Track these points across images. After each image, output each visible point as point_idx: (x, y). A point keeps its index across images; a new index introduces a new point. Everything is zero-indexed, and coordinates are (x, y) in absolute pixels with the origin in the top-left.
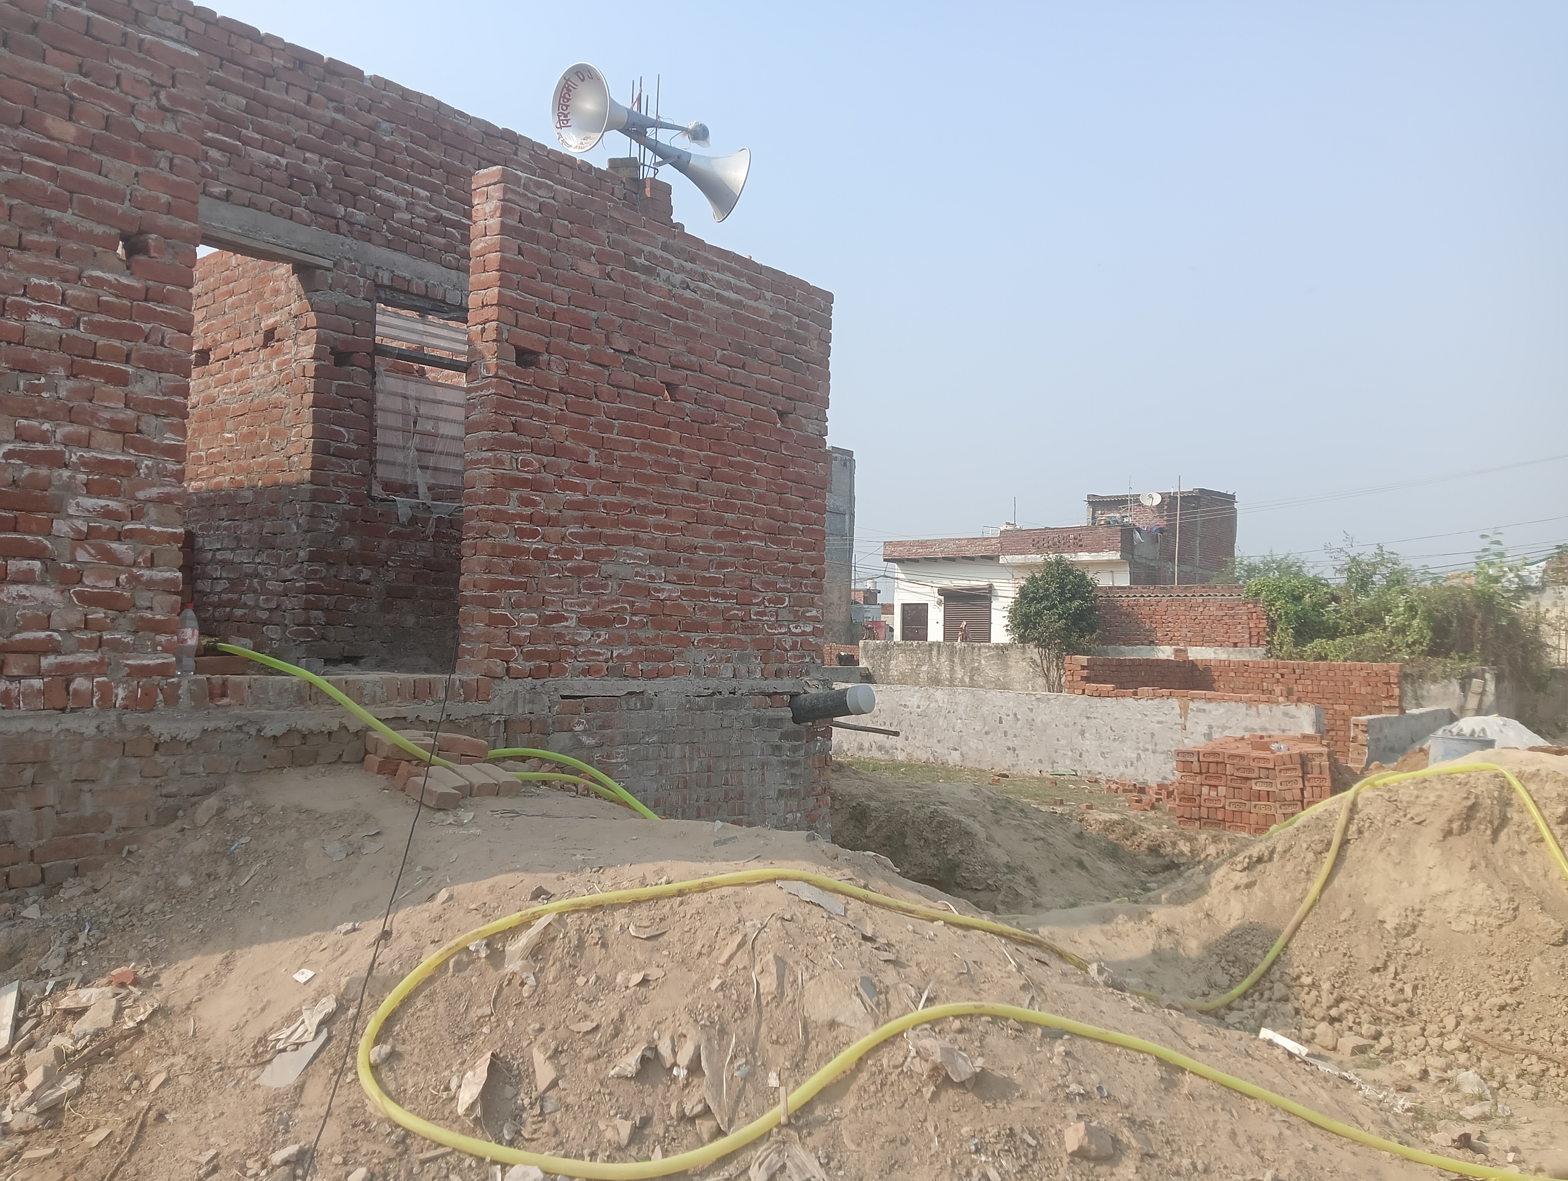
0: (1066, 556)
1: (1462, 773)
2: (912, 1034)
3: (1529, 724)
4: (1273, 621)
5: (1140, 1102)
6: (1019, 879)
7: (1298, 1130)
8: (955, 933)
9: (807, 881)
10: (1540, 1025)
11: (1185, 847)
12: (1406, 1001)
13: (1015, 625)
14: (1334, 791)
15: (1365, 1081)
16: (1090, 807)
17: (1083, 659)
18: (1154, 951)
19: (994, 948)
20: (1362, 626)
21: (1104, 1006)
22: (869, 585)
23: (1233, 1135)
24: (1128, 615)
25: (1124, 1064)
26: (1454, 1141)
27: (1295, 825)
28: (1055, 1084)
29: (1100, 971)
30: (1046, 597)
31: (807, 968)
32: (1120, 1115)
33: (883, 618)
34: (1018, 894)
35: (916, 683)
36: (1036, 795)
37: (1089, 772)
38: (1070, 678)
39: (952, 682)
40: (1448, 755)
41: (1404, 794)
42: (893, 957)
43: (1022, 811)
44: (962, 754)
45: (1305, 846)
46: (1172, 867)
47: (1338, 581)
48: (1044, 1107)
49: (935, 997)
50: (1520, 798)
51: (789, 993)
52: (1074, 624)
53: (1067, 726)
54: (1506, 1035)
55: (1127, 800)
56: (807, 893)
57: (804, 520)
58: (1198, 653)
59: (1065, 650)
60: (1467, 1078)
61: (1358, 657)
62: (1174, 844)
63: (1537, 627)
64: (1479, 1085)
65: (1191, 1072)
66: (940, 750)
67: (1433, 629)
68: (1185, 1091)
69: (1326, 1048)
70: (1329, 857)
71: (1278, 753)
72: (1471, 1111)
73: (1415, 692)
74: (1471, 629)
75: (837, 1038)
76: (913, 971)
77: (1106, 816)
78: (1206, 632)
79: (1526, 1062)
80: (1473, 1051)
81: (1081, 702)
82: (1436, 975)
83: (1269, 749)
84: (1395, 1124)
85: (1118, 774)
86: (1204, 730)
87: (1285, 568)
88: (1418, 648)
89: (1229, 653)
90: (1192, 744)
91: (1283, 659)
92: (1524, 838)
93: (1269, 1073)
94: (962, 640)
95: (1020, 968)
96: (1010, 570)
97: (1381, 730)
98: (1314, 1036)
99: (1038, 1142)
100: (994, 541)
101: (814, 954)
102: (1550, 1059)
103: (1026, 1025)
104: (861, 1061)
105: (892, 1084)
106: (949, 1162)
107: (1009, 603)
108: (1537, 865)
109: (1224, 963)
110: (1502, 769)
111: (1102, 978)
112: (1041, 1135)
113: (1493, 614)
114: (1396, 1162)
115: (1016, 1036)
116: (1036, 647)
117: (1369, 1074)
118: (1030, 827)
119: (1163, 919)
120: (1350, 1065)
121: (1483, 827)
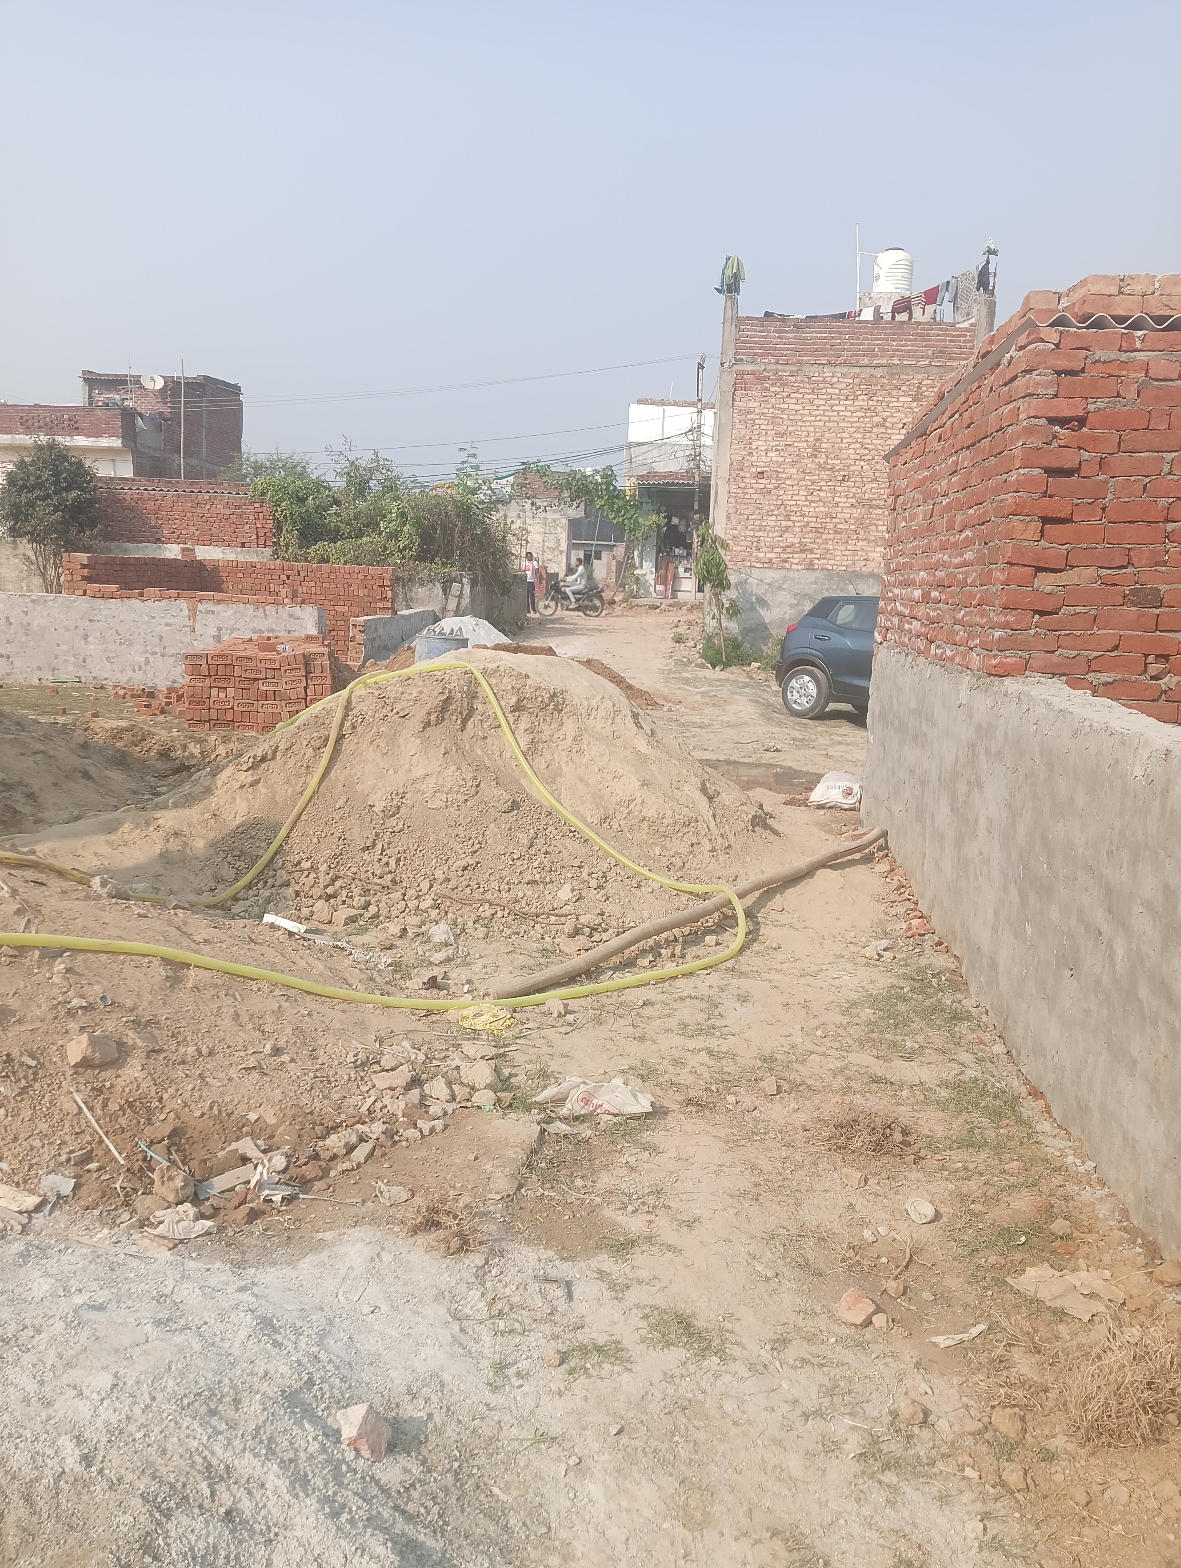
0: (59, 439)
1: (440, 671)
3: (497, 624)
4: (279, 522)
5: (145, 1004)
6: (18, 795)
7: (296, 1000)
10: (492, 878)
11: (195, 749)
12: (390, 872)
13: (3, 517)
14: (334, 690)
15: (355, 946)
16: (95, 715)
17: (83, 557)
18: (161, 855)
20: (360, 530)
21: (107, 917)
23: (237, 1015)
24: (132, 510)
25: (128, 970)
26: (424, 984)
27: (297, 724)
28: (56, 1002)
29: (104, 884)
30: (39, 485)
32: (124, 1019)
34: (16, 812)
36: (34, 705)
37: (94, 678)
38: (69, 578)
40: (431, 654)
41: (391, 691)
43: (18, 724)
45: (305, 743)
46: (183, 769)
47: (338, 484)
48: (44, 1027)
50: (484, 691)
52: (72, 517)
53: (67, 629)
54: (468, 891)
55: (136, 706)
58: (206, 553)
59: (63, 546)
60: (437, 930)
61: (356, 561)
62: (184, 747)
63: (504, 537)
64: (446, 934)
65: (195, 966)
67: (420, 536)
68: (190, 985)
69: (322, 922)
70: (328, 751)
71: (284, 654)
72: (438, 957)
73: (405, 593)
74: (453, 537)
77: (113, 724)
78: (214, 531)
79: (481, 909)
80: (442, 907)
81: (82, 604)
82: (415, 847)
83: (275, 650)
84: (378, 979)
85: (125, 679)
86: (213, 632)
87: (296, 470)
88: (408, 553)
89: (237, 554)
90: (202, 647)
91: (288, 560)
92: (485, 726)
93: (270, 954)
95: (14, 893)
97: (376, 630)
98: (312, 914)
99: (39, 1062)
102: (498, 905)
103: (22, 950)
108: (495, 747)
109: (229, 859)
110: (470, 667)
111: (106, 890)
112: (42, 1054)
113: (470, 523)
114: (378, 1011)
115: (11, 963)
116: (29, 541)
117: (358, 940)
118: (28, 740)
119: (170, 823)
120: (344, 934)
121: (454, 718)
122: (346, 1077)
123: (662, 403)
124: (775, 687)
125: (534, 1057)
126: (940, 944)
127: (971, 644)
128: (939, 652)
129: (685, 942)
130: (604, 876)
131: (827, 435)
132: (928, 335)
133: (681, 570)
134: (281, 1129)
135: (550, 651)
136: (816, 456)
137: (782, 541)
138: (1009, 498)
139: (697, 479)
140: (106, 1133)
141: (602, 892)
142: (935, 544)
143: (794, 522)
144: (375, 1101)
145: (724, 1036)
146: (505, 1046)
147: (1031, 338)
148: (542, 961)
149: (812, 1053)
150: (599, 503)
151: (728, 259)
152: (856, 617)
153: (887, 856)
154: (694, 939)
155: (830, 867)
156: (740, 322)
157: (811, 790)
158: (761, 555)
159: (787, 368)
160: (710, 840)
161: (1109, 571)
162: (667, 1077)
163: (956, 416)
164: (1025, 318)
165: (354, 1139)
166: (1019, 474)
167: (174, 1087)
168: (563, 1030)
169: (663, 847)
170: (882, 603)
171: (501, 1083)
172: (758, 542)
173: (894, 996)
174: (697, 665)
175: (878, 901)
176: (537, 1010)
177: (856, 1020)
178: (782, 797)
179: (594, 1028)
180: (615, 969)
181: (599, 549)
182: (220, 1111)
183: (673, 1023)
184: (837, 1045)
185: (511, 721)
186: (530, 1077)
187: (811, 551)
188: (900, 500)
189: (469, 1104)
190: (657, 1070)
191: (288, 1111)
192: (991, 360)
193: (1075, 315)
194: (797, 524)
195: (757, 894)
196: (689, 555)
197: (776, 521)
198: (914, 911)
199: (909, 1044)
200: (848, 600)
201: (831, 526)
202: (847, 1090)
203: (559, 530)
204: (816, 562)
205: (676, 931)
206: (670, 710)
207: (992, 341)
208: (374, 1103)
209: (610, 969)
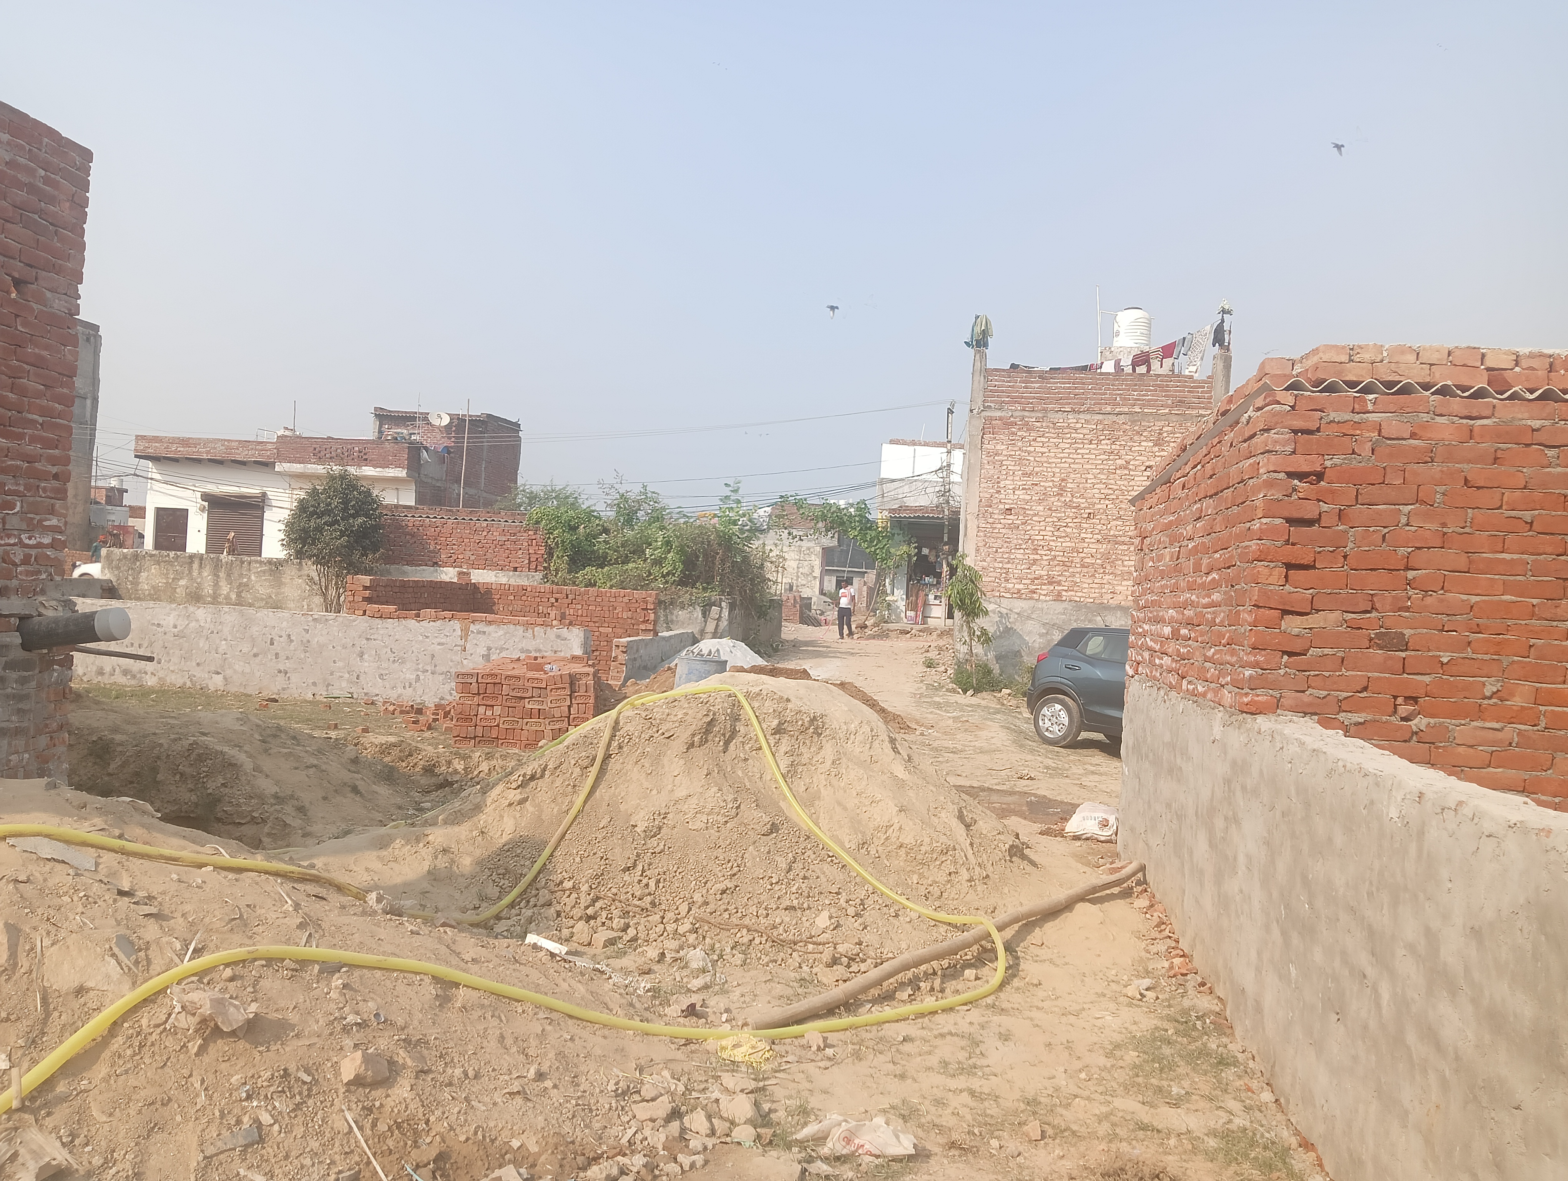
0: (350, 469)
1: (704, 693)
2: (176, 989)
4: (551, 549)
5: (416, 1022)
6: (289, 809)
7: (558, 1024)
8: (226, 877)
9: (48, 836)
10: (750, 903)
11: (458, 765)
12: (650, 894)
13: (291, 540)
14: (598, 712)
15: (614, 970)
16: (365, 730)
17: (366, 580)
18: (429, 872)
19: (269, 889)
20: (627, 556)
21: (382, 933)
22: (114, 483)
23: (502, 1037)
24: (413, 536)
25: (401, 987)
26: (683, 1011)
27: (566, 743)
28: (332, 1018)
29: (379, 900)
30: (327, 512)
31: (48, 933)
32: (396, 1038)
33: (131, 522)
34: (286, 825)
35: (172, 600)
36: (308, 720)
37: (366, 694)
38: (350, 598)
39: (215, 600)
40: (694, 676)
41: (658, 712)
42: (154, 910)
43: (294, 738)
44: (225, 678)
45: (573, 762)
46: (446, 785)
47: (609, 513)
48: (320, 1043)
49: (203, 948)
50: (747, 714)
51: (24, 963)
52: (356, 542)
53: (345, 647)
54: (726, 915)
55: (404, 722)
56: (47, 849)
57: (44, 412)
58: (481, 576)
59: (345, 568)
60: (695, 955)
61: (622, 585)
62: (449, 763)
63: (762, 564)
64: (704, 960)
65: (464, 986)
66: (200, 675)
67: (683, 563)
68: (458, 1005)
69: (582, 944)
70: (594, 770)
71: (550, 674)
72: (696, 983)
73: (666, 616)
74: (714, 563)
75: (85, 1004)
76: (179, 923)
77: (383, 739)
78: (489, 556)
79: (739, 935)
80: (700, 931)
81: (361, 623)
82: (675, 869)
83: (542, 670)
84: (638, 1005)
85: (395, 696)
86: (484, 651)
87: (567, 500)
88: (671, 579)
89: (509, 578)
90: (471, 666)
91: (557, 584)
92: (747, 747)
93: (535, 975)
94: (229, 553)
95: (297, 906)
96: (287, 479)
97: (637, 651)
98: (572, 935)
99: (314, 1078)
100: (269, 446)
101: (57, 917)
102: (756, 931)
103: (303, 964)
104: (115, 1027)
105: (153, 1044)
106: (217, 1114)
107: (285, 514)
108: (755, 769)
109: (494, 877)
110: (734, 690)
111: (381, 906)
112: (317, 1070)
113: (731, 551)
114: (638, 1038)
115: (292, 976)
116: (313, 563)
117: (617, 963)
118: (302, 754)
119: (440, 839)
120: (602, 957)
121: (717, 739)
122: (607, 1106)
123: (913, 443)
124: (1026, 714)
125: (793, 1093)
126: (1203, 984)
127: (1222, 681)
128: (1191, 687)
129: (944, 976)
130: (862, 904)
131: (1072, 476)
132: (1167, 386)
133: (931, 597)
134: (543, 1158)
135: (804, 675)
136: (1062, 495)
137: (1030, 573)
138: (1254, 545)
139: (947, 513)
140: (374, 1154)
141: (860, 920)
142: (1183, 584)
143: (1041, 555)
144: (635, 1133)
145: (985, 1077)
146: (764, 1079)
147: (1268, 400)
148: (800, 991)
149: (1076, 1096)
150: (852, 533)
151: (977, 317)
152: (1105, 648)
153: (1146, 891)
154: (953, 972)
155: (1089, 901)
156: (988, 373)
157: (1066, 820)
158: (1010, 586)
159: (1033, 414)
160: (968, 870)
161: (1353, 616)
162: (929, 1118)
163: (1199, 467)
164: (1262, 382)
165: (615, 1171)
166: (1261, 523)
167: (441, 1109)
168: (822, 1064)
169: (921, 876)
170: (1132, 638)
171: (762, 1119)
172: (1006, 573)
173: (1158, 1038)
174: (948, 690)
175: (1139, 938)
176: (796, 1042)
177: (1121, 1063)
178: (1038, 827)
179: (854, 1064)
180: (875, 1001)
181: (850, 575)
182: (484, 1137)
183: (933, 1061)
184: (1101, 1089)
185: (772, 743)
186: (790, 1114)
187: (1059, 583)
188: (1147, 541)
189: (728, 1139)
190: (918, 1110)
191: (550, 1140)
192: (1230, 418)
193: (1309, 380)
194: (1045, 558)
195: (1016, 927)
196: (938, 583)
197: (1024, 554)
198: (1175, 949)
199: (1175, 1090)
200: (1097, 632)
201: (1078, 560)
202: (1113, 1137)
203: (813, 557)
204: (1064, 593)
205: (934, 963)
206: (922, 734)
207: (1230, 400)
208: (634, 1135)
209: (869, 1001)
